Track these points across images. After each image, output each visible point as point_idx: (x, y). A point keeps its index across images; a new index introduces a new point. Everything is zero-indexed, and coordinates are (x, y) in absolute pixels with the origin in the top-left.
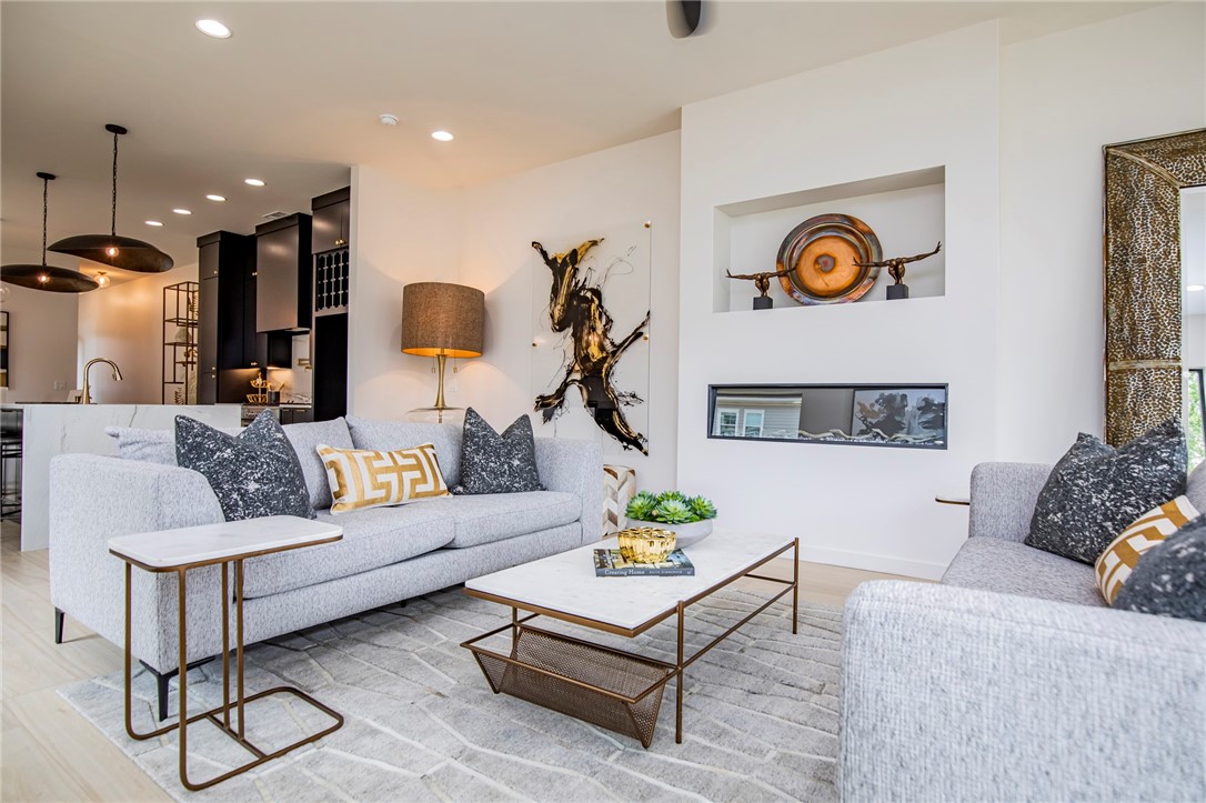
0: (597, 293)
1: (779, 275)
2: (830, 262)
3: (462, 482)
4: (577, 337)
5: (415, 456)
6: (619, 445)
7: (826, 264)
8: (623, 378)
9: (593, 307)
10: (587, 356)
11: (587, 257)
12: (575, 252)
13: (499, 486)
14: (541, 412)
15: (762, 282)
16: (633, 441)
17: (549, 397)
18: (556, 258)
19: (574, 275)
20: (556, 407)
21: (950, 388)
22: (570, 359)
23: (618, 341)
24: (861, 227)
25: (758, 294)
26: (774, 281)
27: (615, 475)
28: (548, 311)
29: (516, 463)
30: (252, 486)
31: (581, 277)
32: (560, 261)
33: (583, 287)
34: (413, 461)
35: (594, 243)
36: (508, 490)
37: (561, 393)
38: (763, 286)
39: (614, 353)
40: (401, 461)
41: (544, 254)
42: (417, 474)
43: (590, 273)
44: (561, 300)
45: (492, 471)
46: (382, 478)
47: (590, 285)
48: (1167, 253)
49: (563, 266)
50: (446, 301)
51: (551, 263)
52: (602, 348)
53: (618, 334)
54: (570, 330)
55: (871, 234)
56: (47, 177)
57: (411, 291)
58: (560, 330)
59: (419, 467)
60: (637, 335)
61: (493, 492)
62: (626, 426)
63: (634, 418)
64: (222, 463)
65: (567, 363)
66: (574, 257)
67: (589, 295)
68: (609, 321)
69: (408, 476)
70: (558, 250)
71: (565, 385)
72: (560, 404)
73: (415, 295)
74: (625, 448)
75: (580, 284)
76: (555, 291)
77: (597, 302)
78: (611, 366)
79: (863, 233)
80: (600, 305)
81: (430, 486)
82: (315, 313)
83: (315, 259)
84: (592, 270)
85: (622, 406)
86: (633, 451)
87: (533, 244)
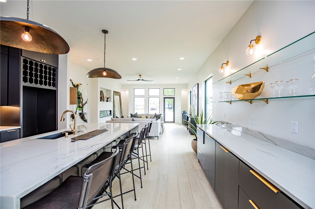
4: (78, 102)
10: (80, 106)
11: (80, 86)
12: (78, 85)
14: (72, 118)
16: (86, 121)
23: (84, 104)
31: (79, 90)
33: (79, 92)
35: (81, 84)
41: (72, 83)
49: (76, 87)
52: (82, 104)
53: (84, 102)
60: (86, 102)
62: (85, 118)
65: (76, 107)
67: (80, 94)
68: (82, 100)
70: (75, 83)
71: (76, 111)
78: (83, 108)
80: (81, 96)
82: (22, 84)
83: (22, 59)
84: (80, 89)
85: (85, 115)
86: (86, 122)
87: (71, 80)
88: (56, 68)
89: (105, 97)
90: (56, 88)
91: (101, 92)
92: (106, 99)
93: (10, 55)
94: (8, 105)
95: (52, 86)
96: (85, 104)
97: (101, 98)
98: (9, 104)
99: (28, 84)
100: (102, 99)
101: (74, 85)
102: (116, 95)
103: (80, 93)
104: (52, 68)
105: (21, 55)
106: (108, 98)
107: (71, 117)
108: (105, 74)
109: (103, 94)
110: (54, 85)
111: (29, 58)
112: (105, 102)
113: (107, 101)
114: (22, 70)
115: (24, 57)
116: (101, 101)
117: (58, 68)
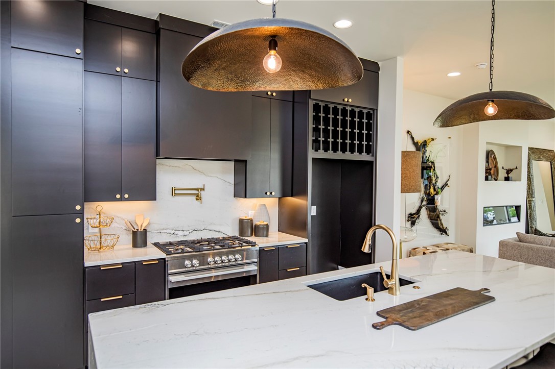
0: (433, 164)
4: (426, 184)
6: (438, 233)
9: (432, 170)
10: (429, 193)
11: (430, 145)
12: (425, 141)
16: (443, 231)
17: (414, 214)
18: (418, 142)
19: (425, 153)
20: (417, 219)
22: (423, 195)
31: (427, 154)
32: (419, 144)
33: (428, 160)
35: (433, 140)
37: (418, 212)
38: (487, 173)
39: (438, 192)
47: (431, 159)
49: (421, 147)
52: (435, 190)
60: (446, 184)
65: (421, 197)
66: (425, 144)
67: (430, 164)
68: (436, 177)
71: (420, 208)
74: (442, 234)
75: (427, 158)
77: (433, 168)
78: (437, 198)
80: (434, 170)
82: (312, 154)
83: (311, 103)
84: (432, 152)
85: (441, 216)
86: (444, 235)
87: (408, 132)
88: (373, 110)
89: (500, 167)
90: (373, 156)
91: (489, 155)
92: (502, 174)
93: (295, 101)
94: (292, 196)
95: (364, 154)
97: (488, 171)
98: (294, 194)
99: (321, 154)
100: (490, 174)
101: (416, 144)
102: (539, 159)
104: (365, 111)
105: (310, 98)
106: (511, 170)
107: (408, 221)
108: (491, 110)
109: (495, 158)
110: (370, 150)
111: (322, 101)
112: (501, 183)
113: (507, 179)
114: (311, 126)
115: (313, 100)
116: (487, 179)
117: (377, 110)
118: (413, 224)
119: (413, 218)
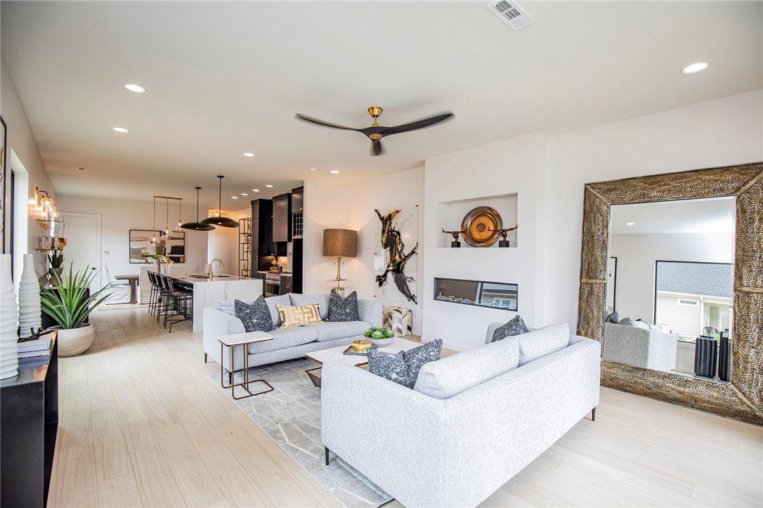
0: (398, 233)
1: (462, 232)
2: (483, 227)
3: (328, 318)
4: (391, 251)
5: (310, 309)
6: (406, 299)
7: (482, 227)
8: (408, 271)
9: (397, 239)
10: (395, 260)
11: (395, 217)
12: (390, 215)
13: (341, 319)
15: (455, 235)
16: (411, 297)
17: (381, 277)
18: (383, 217)
19: (390, 225)
20: (384, 281)
21: (519, 286)
22: (389, 261)
23: (406, 255)
24: (495, 212)
25: (454, 240)
26: (460, 234)
27: (401, 313)
28: (381, 240)
29: (348, 310)
30: (255, 321)
31: (393, 226)
32: (385, 218)
33: (393, 230)
34: (309, 310)
35: (397, 212)
36: (345, 321)
37: (385, 276)
38: (456, 238)
39: (405, 259)
40: (305, 310)
41: (379, 215)
42: (310, 315)
43: (396, 224)
44: (385, 235)
45: (339, 314)
46: (298, 317)
47: (396, 230)
48: (602, 234)
49: (386, 220)
50: (340, 236)
51: (382, 219)
52: (400, 257)
53: (406, 252)
54: (389, 248)
55: (498, 216)
56: (198, 188)
57: (327, 232)
58: (385, 248)
59: (311, 312)
60: (413, 252)
61: (339, 321)
62: (409, 291)
63: (412, 287)
64: (247, 314)
65: (387, 262)
66: (390, 217)
67: (396, 234)
68: (403, 246)
69: (306, 316)
70: (385, 214)
71: (387, 271)
72: (385, 279)
73: (329, 234)
74: (409, 300)
76: (383, 232)
77: (398, 237)
78: (403, 265)
79: (496, 215)
80: (399, 239)
81: (315, 319)
82: (294, 237)
85: (408, 282)
86: (411, 302)
96: (407, 257)
103: (396, 232)
106: (509, 230)
107: (376, 281)
114: (293, 224)
118: (381, 284)
119: (381, 280)
